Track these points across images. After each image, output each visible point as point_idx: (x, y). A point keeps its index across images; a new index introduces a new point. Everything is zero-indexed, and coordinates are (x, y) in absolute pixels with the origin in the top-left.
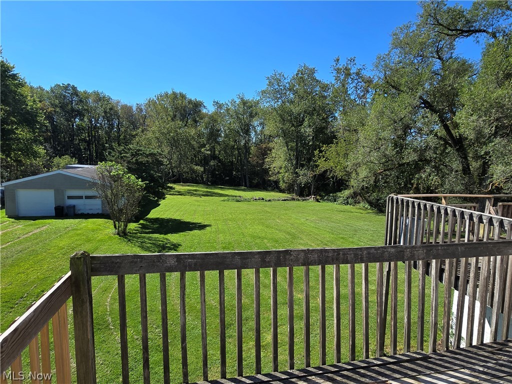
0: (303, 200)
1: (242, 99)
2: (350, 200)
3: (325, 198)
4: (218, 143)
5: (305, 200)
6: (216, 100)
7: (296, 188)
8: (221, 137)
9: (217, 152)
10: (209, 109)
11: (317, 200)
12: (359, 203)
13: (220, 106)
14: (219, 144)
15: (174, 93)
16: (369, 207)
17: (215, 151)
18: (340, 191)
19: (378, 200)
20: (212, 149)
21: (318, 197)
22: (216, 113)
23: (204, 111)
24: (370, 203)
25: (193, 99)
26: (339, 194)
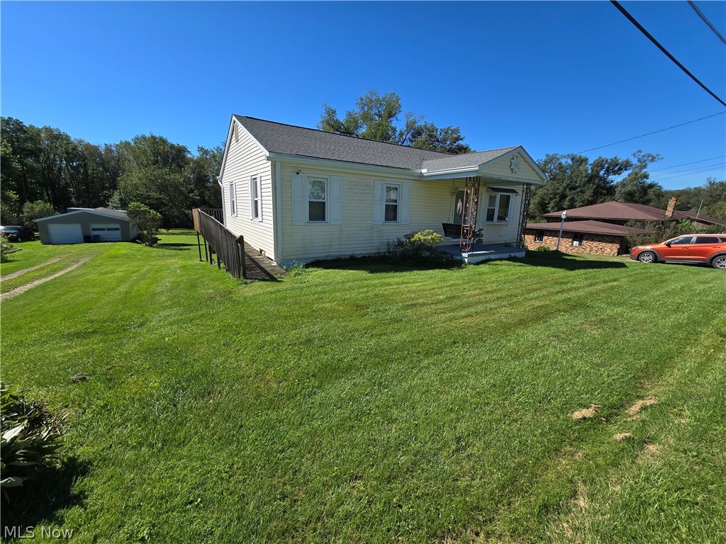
4: (207, 188)
6: (200, 146)
8: (210, 182)
9: (207, 198)
10: (194, 154)
13: (206, 152)
14: (208, 190)
15: (153, 138)
17: (204, 197)
20: (201, 195)
22: (201, 159)
23: (189, 156)
25: (175, 144)
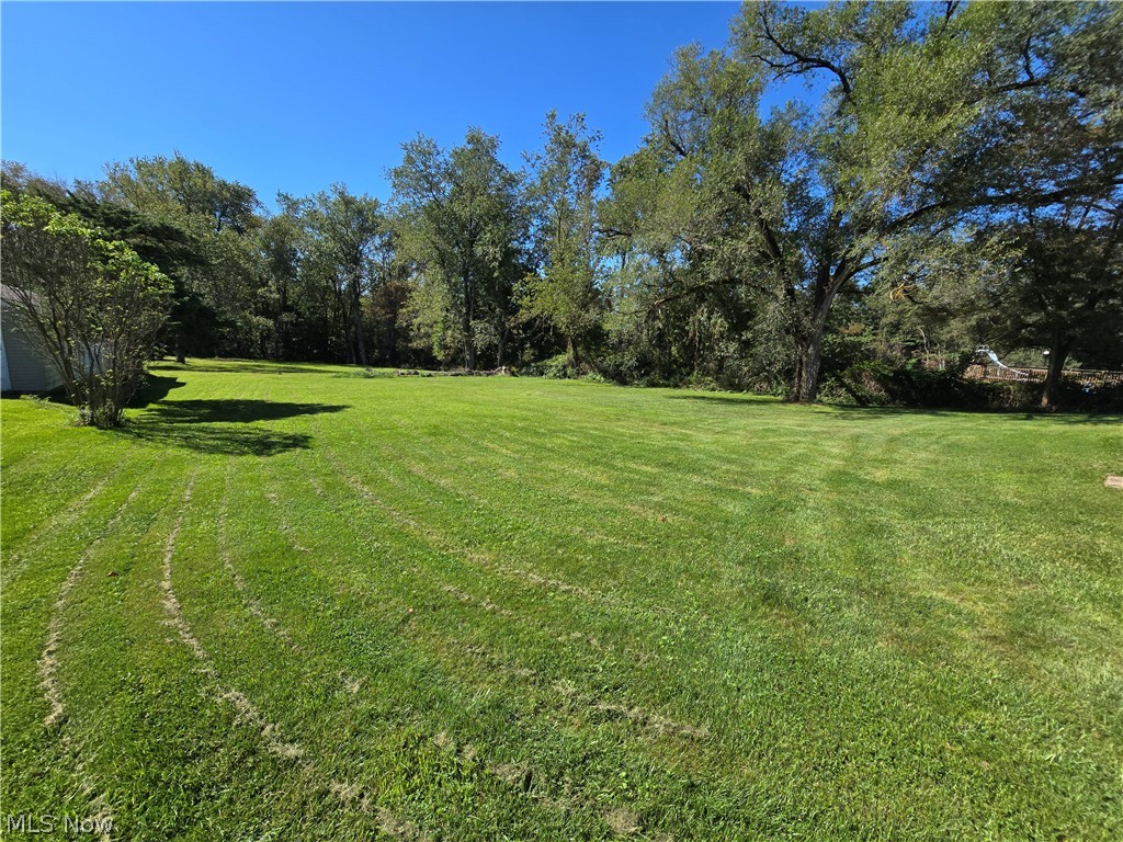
0: (488, 375)
1: (342, 194)
2: (569, 370)
3: (524, 370)
5: (491, 374)
6: (283, 192)
7: (468, 357)
10: (268, 208)
11: (513, 374)
12: (584, 373)
13: (293, 205)
15: (181, 162)
16: (603, 379)
18: (550, 357)
19: (618, 366)
21: (514, 369)
22: (285, 218)
23: (257, 212)
24: (605, 373)
25: (230, 181)
26: (548, 362)
